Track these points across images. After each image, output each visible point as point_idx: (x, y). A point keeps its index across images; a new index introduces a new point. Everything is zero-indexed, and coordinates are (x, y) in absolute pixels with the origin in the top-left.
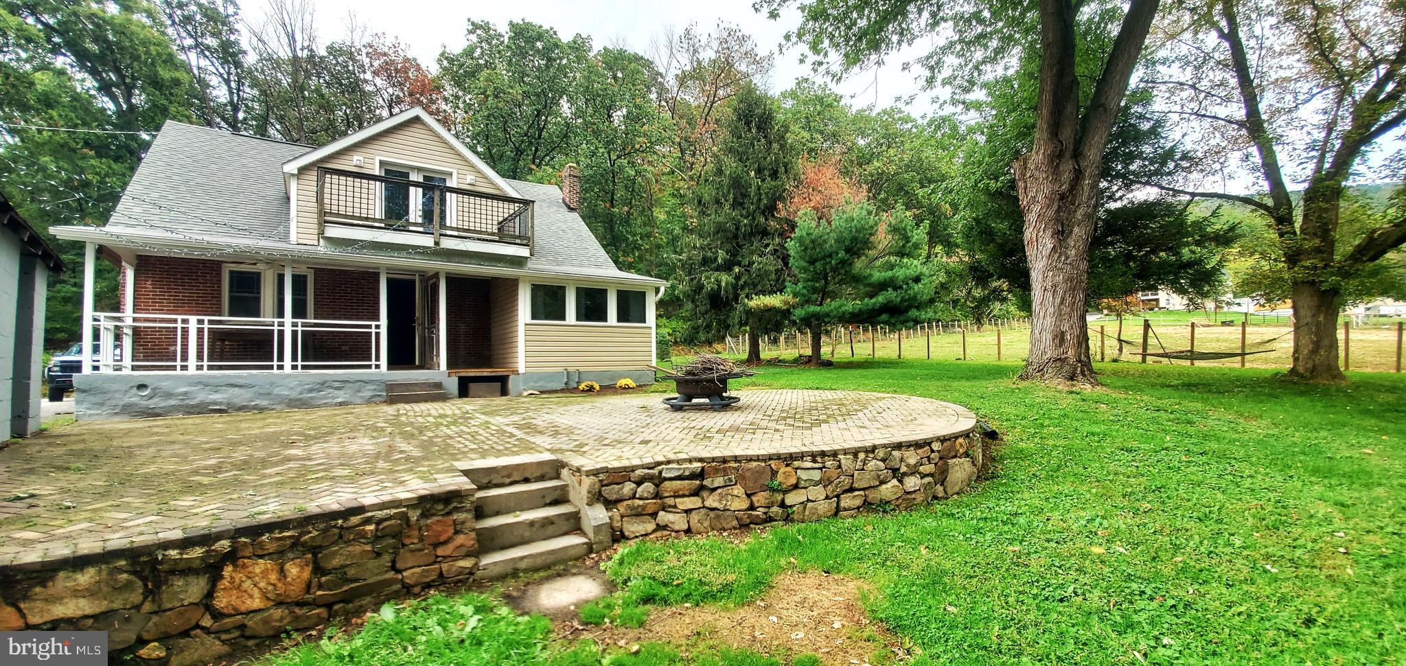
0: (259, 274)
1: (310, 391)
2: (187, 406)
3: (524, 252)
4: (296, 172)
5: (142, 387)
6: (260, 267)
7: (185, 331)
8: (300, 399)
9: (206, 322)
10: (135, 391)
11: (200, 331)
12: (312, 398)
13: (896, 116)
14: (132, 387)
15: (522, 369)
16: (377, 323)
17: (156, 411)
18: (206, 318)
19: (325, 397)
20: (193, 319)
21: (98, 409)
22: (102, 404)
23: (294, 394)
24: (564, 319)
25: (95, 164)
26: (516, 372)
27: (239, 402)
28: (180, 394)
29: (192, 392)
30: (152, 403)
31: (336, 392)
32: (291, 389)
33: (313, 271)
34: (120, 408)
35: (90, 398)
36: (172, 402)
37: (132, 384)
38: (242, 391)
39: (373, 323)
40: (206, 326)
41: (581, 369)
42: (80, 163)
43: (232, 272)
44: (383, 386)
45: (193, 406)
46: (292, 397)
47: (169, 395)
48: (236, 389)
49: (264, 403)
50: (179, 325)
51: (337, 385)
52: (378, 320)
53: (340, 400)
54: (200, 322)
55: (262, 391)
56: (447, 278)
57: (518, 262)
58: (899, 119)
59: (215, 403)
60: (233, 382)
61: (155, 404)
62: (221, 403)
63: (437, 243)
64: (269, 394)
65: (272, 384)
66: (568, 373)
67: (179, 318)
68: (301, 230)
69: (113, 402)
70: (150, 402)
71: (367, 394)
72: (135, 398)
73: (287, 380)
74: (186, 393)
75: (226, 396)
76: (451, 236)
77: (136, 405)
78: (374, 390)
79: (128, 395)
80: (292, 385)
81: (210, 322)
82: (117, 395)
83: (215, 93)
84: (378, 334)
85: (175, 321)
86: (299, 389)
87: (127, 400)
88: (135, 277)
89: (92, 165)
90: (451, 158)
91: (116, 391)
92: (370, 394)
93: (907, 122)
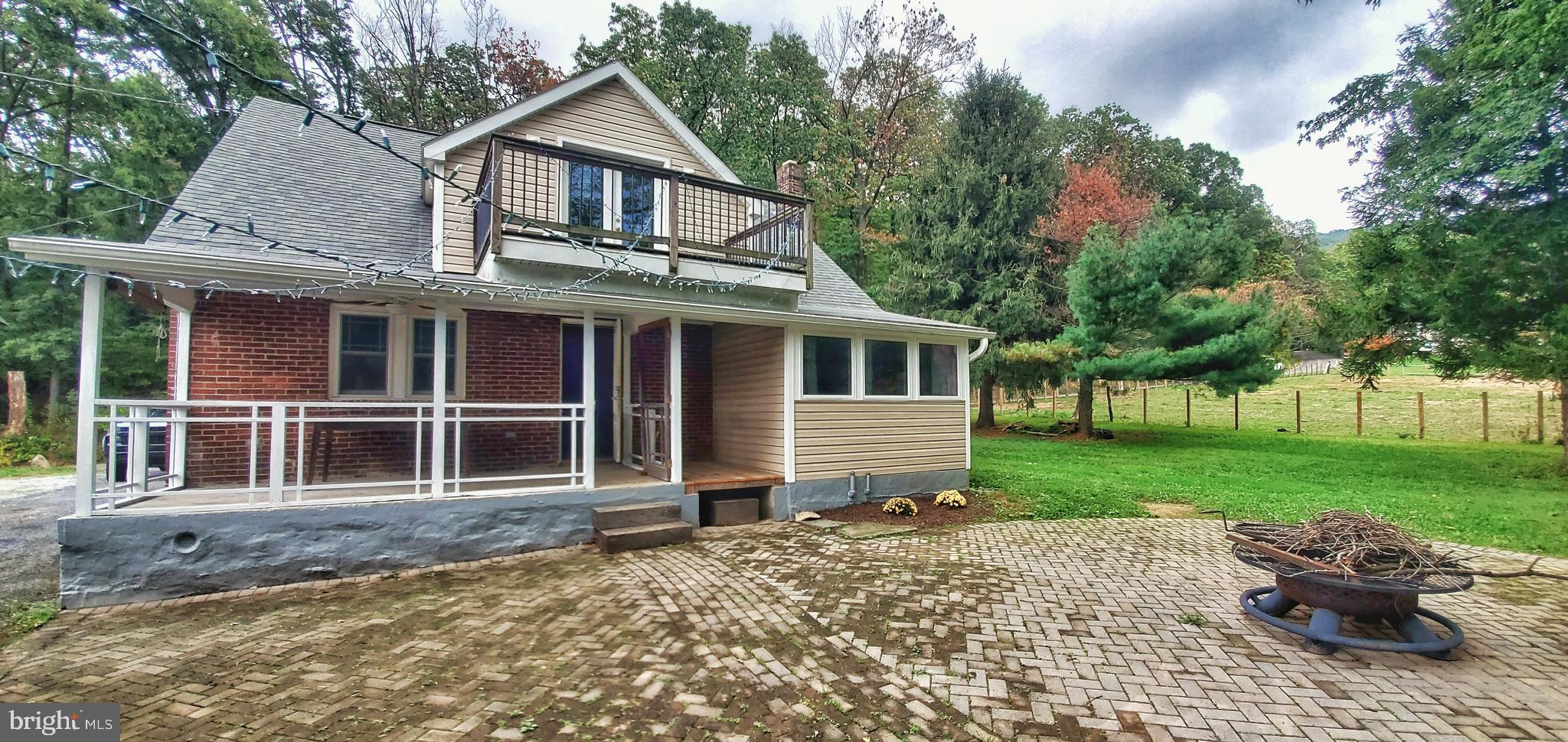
0: (385, 320)
1: (474, 529)
2: (267, 568)
3: (797, 283)
4: (443, 158)
5: (185, 538)
6: (390, 310)
7: (265, 429)
8: (459, 545)
9: (302, 412)
10: (171, 546)
11: (291, 429)
12: (477, 542)
13: (1112, 116)
14: (165, 540)
15: (790, 478)
16: (579, 406)
17: (209, 581)
18: (302, 405)
19: (498, 539)
20: (279, 408)
21: (105, 583)
22: (112, 575)
23: (447, 536)
24: (848, 392)
25: (180, 177)
26: (780, 481)
27: (355, 555)
28: (253, 549)
29: (275, 543)
30: (201, 568)
31: (516, 528)
32: (444, 527)
33: (465, 314)
34: (144, 579)
35: (89, 563)
36: (238, 564)
37: (167, 533)
38: (363, 535)
39: (573, 407)
40: (301, 419)
41: (874, 472)
42: (162, 176)
43: (345, 318)
44: (587, 515)
45: (278, 569)
46: (445, 541)
47: (234, 551)
48: (352, 534)
49: (399, 555)
50: (255, 419)
51: (517, 515)
52: (580, 400)
53: (521, 542)
54: (292, 412)
55: (394, 534)
56: (683, 326)
57: (785, 299)
58: (1118, 119)
59: (316, 561)
60: (349, 519)
61: (209, 567)
62: (325, 561)
63: (673, 270)
64: (407, 539)
65: (412, 520)
66: (856, 478)
67: (255, 405)
68: (449, 250)
69: (132, 569)
70: (200, 565)
71: (563, 528)
72: (168, 560)
73: (437, 513)
74: (263, 546)
75: (334, 546)
76: (695, 257)
77: (174, 572)
78: (575, 521)
79: (160, 554)
80: (444, 521)
81: (310, 412)
82: (139, 556)
83: (322, 101)
84: (580, 425)
85: (246, 412)
86: (456, 527)
87: (156, 565)
88: (192, 326)
89: (178, 179)
90: (661, 141)
91: (136, 549)
92: (569, 528)
93: (1125, 125)
